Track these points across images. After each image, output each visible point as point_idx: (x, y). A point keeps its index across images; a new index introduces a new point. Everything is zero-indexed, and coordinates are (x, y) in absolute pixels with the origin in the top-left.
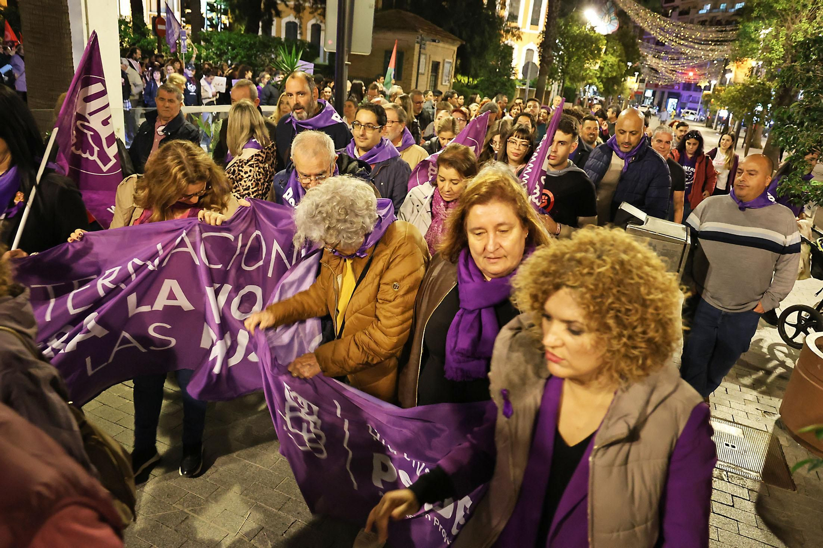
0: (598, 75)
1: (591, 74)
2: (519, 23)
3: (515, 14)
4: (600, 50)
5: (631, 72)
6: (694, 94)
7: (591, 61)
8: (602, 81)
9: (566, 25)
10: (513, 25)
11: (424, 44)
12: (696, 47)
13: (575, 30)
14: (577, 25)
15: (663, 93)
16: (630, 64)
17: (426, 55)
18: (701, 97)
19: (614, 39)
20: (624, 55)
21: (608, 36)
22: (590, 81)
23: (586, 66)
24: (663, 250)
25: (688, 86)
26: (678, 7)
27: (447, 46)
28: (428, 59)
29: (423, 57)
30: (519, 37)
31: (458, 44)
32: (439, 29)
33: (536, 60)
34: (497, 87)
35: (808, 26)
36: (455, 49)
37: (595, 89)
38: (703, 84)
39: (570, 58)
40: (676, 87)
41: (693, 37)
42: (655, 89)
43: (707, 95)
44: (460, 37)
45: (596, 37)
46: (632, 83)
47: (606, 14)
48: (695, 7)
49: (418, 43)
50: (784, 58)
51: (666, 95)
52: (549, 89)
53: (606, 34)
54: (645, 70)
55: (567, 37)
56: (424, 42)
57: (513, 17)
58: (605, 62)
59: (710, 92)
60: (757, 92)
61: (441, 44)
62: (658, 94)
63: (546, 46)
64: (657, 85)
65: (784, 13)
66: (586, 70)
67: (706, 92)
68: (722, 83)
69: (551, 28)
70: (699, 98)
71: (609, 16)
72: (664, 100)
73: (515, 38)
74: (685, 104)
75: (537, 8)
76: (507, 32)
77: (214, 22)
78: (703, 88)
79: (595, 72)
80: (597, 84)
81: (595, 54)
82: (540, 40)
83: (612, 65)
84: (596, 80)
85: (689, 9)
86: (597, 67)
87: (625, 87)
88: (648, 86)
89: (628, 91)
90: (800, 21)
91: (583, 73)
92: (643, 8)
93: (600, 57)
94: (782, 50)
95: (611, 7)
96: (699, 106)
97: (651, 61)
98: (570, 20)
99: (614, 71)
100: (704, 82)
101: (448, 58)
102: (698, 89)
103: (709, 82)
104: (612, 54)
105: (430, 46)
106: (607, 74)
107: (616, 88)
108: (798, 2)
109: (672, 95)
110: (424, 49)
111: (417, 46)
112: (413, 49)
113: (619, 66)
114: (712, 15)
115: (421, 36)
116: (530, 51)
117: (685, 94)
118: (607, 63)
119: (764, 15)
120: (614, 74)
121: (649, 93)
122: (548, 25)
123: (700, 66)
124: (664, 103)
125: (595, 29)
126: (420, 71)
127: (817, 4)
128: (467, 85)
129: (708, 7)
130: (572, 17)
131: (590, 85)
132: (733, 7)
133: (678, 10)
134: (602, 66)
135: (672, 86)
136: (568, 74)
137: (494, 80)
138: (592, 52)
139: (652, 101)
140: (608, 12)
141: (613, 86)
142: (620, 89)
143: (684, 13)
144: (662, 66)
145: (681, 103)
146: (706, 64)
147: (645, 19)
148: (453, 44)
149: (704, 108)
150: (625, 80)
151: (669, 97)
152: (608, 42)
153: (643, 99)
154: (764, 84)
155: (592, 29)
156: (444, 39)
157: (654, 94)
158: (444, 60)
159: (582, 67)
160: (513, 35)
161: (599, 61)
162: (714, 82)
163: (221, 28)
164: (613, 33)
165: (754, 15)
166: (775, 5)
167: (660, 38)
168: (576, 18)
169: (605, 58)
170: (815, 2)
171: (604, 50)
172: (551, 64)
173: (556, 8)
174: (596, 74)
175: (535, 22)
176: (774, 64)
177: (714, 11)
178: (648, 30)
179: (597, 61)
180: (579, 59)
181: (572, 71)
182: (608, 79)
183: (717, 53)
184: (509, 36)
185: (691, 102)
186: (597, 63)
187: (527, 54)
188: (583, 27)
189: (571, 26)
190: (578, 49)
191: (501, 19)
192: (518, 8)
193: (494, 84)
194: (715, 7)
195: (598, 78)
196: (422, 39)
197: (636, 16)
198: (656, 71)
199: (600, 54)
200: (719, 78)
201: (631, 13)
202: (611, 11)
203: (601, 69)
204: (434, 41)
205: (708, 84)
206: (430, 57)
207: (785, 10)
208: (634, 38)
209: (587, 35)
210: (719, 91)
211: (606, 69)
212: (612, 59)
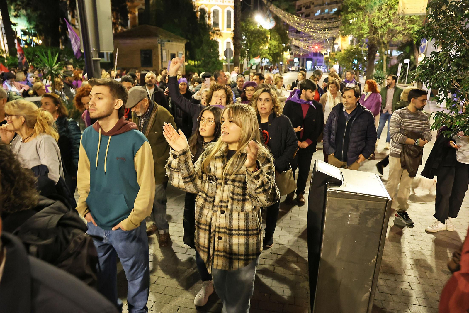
0: (268, 52)
1: (264, 52)
2: (220, 27)
3: (217, 23)
4: (267, 38)
5: (285, 49)
6: (320, 58)
7: (263, 44)
8: (271, 55)
9: (246, 25)
10: (216, 28)
11: (164, 44)
12: (318, 32)
13: (252, 28)
14: (252, 25)
15: (303, 59)
16: (284, 45)
17: (165, 50)
18: (323, 59)
19: (273, 31)
20: (281, 40)
21: (270, 30)
22: (264, 56)
23: (261, 47)
24: (366, 209)
25: (316, 54)
26: (304, 13)
27: (178, 44)
28: (168, 52)
29: (164, 52)
30: (221, 35)
31: (185, 42)
32: (172, 34)
33: (232, 47)
34: (210, 65)
35: (379, 14)
36: (184, 45)
37: (268, 61)
38: (323, 52)
39: (251, 44)
40: (310, 55)
41: (316, 27)
42: (299, 57)
43: (326, 58)
44: (187, 38)
45: (264, 31)
46: (287, 55)
47: (267, 18)
48: (313, 12)
49: (159, 43)
50: (369, 33)
51: (305, 60)
52: (242, 63)
53: (269, 29)
54: (292, 48)
55: (248, 32)
56: (162, 43)
57: (216, 24)
58: (271, 44)
59: (328, 56)
60: (354, 53)
61: (174, 43)
62: (301, 60)
63: (236, 38)
64: (299, 55)
65: (365, 8)
66: (262, 49)
67: (326, 56)
68: (333, 50)
69: (238, 27)
70: (322, 60)
71: (269, 18)
72: (305, 63)
73: (218, 36)
74: (316, 63)
75: (229, 19)
76: (213, 33)
77: (28, 42)
78: (324, 54)
79: (266, 51)
80: (268, 57)
81: (265, 41)
82: (232, 35)
83: (275, 46)
84: (267, 55)
85: (310, 13)
86: (267, 48)
87: (283, 58)
88: (295, 56)
89: (285, 60)
90: (375, 12)
91: (260, 52)
92: (287, 13)
93: (268, 42)
94: (368, 28)
95: (269, 14)
96: (323, 64)
97: (295, 42)
98: (248, 22)
99: (277, 49)
100: (324, 51)
101: (180, 51)
102: (321, 55)
103: (327, 51)
104: (274, 40)
105: (167, 45)
106: (273, 51)
107: (278, 58)
108: (372, 1)
109: (308, 59)
110: (164, 46)
111: (159, 45)
112: (157, 47)
113: (279, 46)
114: (322, 16)
115: (161, 39)
116: (228, 43)
117: (315, 58)
118: (272, 45)
119: (355, 10)
120: (277, 51)
121: (296, 60)
122: (235, 26)
123: (320, 43)
124: (305, 65)
125: (262, 26)
126: (163, 60)
127: (381, 2)
128: (195, 66)
129: (319, 11)
130: (249, 21)
131: (265, 58)
132: (332, 11)
133: (304, 15)
134: (270, 47)
135: (308, 55)
136: (251, 53)
137: (208, 61)
138: (263, 39)
139: (298, 64)
140: (268, 16)
141: (277, 58)
142: (281, 59)
143: (307, 16)
144: (301, 44)
145: (314, 63)
146: (323, 42)
147: (290, 19)
148: (182, 42)
149: (326, 65)
150: (283, 54)
151: (307, 61)
152: (271, 33)
153: (293, 63)
154: (358, 49)
155: (261, 26)
156: (176, 40)
157: (299, 60)
158: (178, 52)
159: (258, 49)
160: (217, 34)
161: (268, 44)
162: (329, 51)
163: (34, 45)
164: (273, 28)
165: (349, 10)
166: (360, 4)
167: (299, 29)
168: (251, 21)
169: (270, 42)
170: (380, 1)
171: (269, 38)
172: (240, 49)
173: (239, 16)
174: (267, 52)
175: (229, 26)
176: (365, 36)
177: (323, 13)
178: (291, 25)
179: (267, 44)
180: (256, 44)
181: (253, 51)
182: (274, 54)
183: (329, 34)
184: (215, 35)
185: (318, 62)
186: (266, 45)
187: (227, 44)
188: (256, 26)
189: (249, 26)
190: (255, 38)
191: (209, 25)
192: (218, 19)
193: (208, 63)
194: (323, 11)
195: (268, 54)
196: (162, 41)
197: (284, 18)
198: (298, 47)
199: (268, 40)
200: (331, 48)
201: (281, 16)
202: (270, 16)
203: (269, 49)
204: (169, 41)
205: (326, 52)
206: (169, 51)
207: (365, 6)
208: (284, 30)
209: (258, 30)
210: (333, 55)
211: (272, 48)
212: (274, 43)
